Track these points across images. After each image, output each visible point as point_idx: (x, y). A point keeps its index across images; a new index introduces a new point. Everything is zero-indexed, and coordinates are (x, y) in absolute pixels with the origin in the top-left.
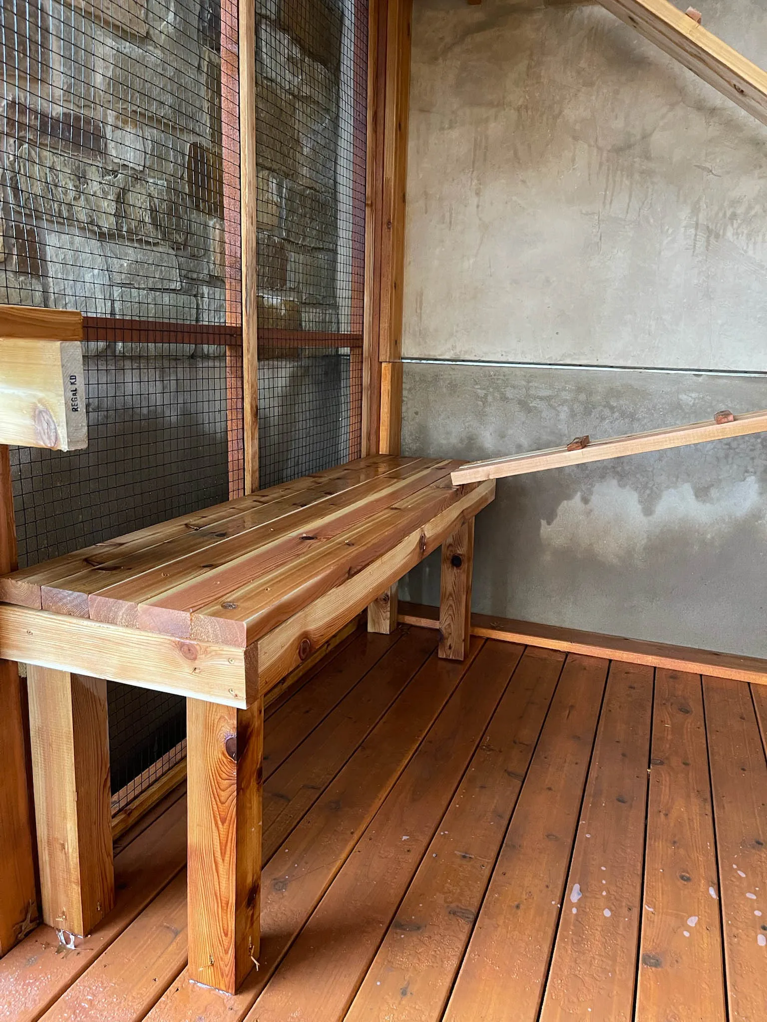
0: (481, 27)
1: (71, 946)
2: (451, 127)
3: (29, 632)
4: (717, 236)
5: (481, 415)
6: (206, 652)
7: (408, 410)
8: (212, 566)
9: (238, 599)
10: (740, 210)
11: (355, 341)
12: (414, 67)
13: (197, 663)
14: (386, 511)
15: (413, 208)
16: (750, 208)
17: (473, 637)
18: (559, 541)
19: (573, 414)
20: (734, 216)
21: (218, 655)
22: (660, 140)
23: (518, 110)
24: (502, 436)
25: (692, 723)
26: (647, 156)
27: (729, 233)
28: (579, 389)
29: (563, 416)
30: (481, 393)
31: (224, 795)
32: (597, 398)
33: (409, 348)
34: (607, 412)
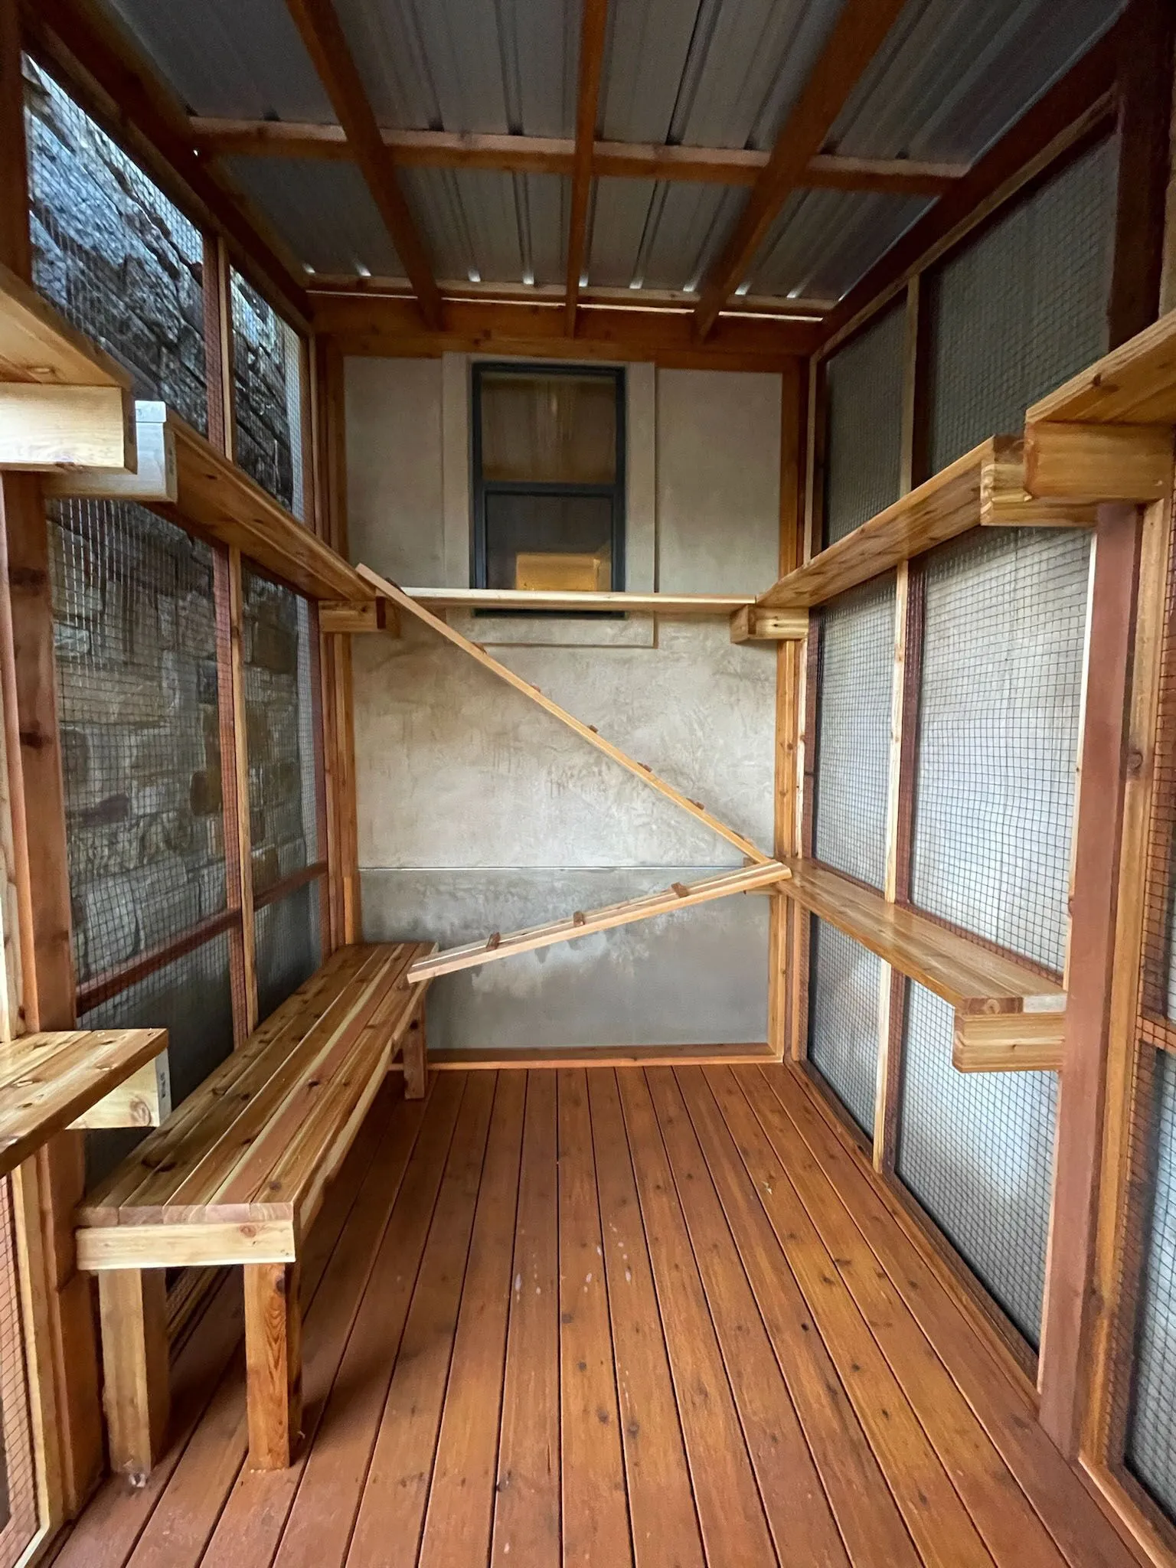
0: (399, 654)
1: (141, 1484)
2: (385, 714)
3: (107, 1245)
4: (564, 787)
5: (422, 905)
6: (263, 1228)
7: (365, 905)
8: (250, 1141)
9: (279, 1176)
10: (575, 772)
11: (322, 868)
12: (355, 674)
13: (256, 1238)
14: (365, 1031)
15: (361, 765)
16: (580, 771)
17: (430, 1072)
18: (487, 988)
19: (487, 899)
20: (572, 776)
21: (272, 1229)
22: (525, 730)
23: (432, 707)
24: (440, 918)
25: (582, 1112)
26: (516, 739)
27: (571, 786)
28: (490, 882)
29: (481, 901)
30: (422, 889)
31: (275, 1322)
32: (501, 888)
33: (364, 862)
34: (509, 897)
